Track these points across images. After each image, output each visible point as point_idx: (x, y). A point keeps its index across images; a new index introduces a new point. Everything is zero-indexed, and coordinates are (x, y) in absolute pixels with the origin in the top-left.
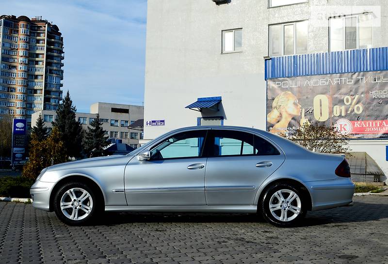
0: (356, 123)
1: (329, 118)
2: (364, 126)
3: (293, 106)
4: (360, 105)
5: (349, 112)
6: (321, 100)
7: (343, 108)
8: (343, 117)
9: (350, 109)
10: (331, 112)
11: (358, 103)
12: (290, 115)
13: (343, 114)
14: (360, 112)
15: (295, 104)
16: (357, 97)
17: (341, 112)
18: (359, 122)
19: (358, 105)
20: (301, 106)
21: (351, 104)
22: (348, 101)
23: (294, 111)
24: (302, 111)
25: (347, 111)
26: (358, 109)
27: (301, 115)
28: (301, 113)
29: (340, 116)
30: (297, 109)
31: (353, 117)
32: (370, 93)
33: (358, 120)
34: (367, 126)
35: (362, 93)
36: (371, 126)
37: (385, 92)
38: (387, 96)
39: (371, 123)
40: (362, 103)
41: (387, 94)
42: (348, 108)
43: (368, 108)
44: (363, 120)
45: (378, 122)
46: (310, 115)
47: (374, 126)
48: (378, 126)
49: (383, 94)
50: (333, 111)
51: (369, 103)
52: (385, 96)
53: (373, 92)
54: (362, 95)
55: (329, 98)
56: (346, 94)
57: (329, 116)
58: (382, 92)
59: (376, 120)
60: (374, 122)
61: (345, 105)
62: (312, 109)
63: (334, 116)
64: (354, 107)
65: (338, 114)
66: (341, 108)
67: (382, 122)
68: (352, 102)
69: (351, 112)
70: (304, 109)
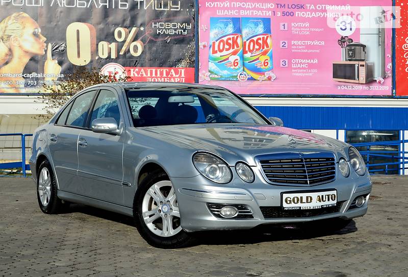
0: (132, 70)
1: (91, 62)
2: (145, 75)
3: (32, 39)
4: (138, 43)
5: (121, 53)
6: (78, 31)
7: (113, 46)
8: (116, 61)
9: (124, 48)
10: (95, 51)
11: (135, 39)
12: (26, 52)
13: (113, 56)
14: (139, 53)
15: (35, 35)
16: (134, 29)
17: (110, 53)
18: (137, 70)
19: (135, 43)
20: (45, 39)
21: (124, 41)
22: (120, 34)
23: (35, 47)
24: (47, 47)
25: (118, 50)
26: (136, 48)
27: (46, 53)
28: (46, 51)
29: (109, 59)
30: (40, 43)
31: (127, 61)
32: (153, 25)
33: (135, 66)
34: (149, 75)
35: (141, 25)
36: (154, 75)
37: (175, 26)
38: (177, 32)
39: (154, 70)
40: (142, 40)
41: (177, 29)
42: (120, 46)
43: (150, 48)
44: (142, 66)
45: (165, 70)
46: (60, 55)
47: (158, 75)
48: (165, 75)
49: (171, 29)
50: (97, 50)
51: (151, 41)
52: (174, 32)
53: (158, 25)
54: (142, 29)
55: (91, 29)
56: (117, 25)
57: (92, 57)
58: (171, 25)
59: (162, 66)
60: (158, 70)
61: (116, 41)
62: (63, 45)
63: (100, 58)
64: (129, 46)
65: (106, 56)
66: (110, 46)
67: (170, 71)
68: (126, 38)
69: (125, 54)
70: (50, 44)
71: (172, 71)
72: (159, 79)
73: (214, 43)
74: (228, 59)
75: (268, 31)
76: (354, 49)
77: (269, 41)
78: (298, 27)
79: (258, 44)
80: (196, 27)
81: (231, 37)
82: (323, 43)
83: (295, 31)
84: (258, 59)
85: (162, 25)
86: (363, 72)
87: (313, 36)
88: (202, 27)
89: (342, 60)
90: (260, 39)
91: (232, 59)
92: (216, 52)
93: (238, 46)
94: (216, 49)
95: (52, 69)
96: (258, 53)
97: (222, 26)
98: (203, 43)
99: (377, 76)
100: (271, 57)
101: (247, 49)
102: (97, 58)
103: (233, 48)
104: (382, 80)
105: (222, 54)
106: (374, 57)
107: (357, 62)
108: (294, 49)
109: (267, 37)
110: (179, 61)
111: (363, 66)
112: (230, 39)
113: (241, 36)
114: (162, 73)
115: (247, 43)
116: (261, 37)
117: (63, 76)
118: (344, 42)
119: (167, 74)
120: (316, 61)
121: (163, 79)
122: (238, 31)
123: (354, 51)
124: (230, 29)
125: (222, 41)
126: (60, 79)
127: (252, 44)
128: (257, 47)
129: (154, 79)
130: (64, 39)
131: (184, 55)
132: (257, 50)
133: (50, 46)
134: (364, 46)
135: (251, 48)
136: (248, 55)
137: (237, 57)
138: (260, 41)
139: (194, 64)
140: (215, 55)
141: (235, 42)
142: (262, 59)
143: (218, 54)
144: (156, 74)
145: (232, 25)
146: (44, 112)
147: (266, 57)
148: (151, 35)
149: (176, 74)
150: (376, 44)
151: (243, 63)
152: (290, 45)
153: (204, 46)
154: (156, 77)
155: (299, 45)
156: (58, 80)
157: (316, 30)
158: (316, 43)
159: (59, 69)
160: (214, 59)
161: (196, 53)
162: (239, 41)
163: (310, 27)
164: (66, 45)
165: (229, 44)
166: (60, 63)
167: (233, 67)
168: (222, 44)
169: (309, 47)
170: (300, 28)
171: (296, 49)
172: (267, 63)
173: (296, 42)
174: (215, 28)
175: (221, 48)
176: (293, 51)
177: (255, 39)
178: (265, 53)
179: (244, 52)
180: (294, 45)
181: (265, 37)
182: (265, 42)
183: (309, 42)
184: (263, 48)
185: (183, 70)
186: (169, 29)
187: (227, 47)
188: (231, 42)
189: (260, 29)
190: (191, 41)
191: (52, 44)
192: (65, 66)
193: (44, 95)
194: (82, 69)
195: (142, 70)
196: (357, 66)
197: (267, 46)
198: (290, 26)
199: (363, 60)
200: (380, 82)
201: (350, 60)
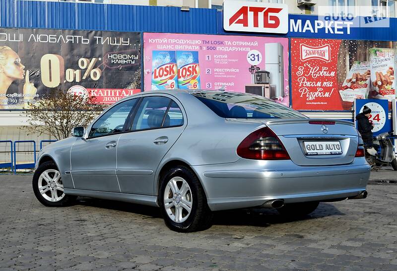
0: (92, 91)
1: (60, 84)
2: (102, 95)
3: (13, 67)
4: (97, 70)
5: (84, 78)
6: (50, 61)
7: (78, 72)
8: (80, 84)
9: (86, 74)
10: (63, 77)
11: (95, 67)
12: (9, 77)
13: (78, 80)
14: (98, 78)
15: (16, 63)
16: (94, 59)
17: (75, 78)
18: (96, 91)
19: (94, 70)
20: (24, 67)
21: (86, 69)
22: (83, 63)
23: (16, 73)
24: (25, 73)
25: (82, 76)
26: (95, 74)
27: (25, 78)
28: (25, 76)
29: (74, 83)
30: (20, 70)
31: (88, 83)
32: (109, 56)
33: (95, 88)
34: (105, 95)
35: (100, 56)
36: (109, 95)
37: (125, 57)
38: (127, 62)
39: (109, 91)
40: (100, 68)
41: (127, 59)
42: (83, 72)
43: (106, 74)
44: (100, 88)
45: (118, 91)
46: (36, 80)
47: (113, 95)
48: (118, 95)
49: (122, 59)
50: (65, 76)
51: (107, 69)
52: (125, 62)
53: (112, 56)
54: (100, 59)
55: (60, 60)
56: (80, 56)
57: (61, 81)
58: (122, 56)
59: (115, 88)
60: (113, 91)
61: (80, 69)
62: (38, 72)
63: (67, 82)
64: (90, 72)
65: (71, 80)
66: (75, 72)
67: (122, 91)
68: (88, 66)
69: (87, 78)
70: (28, 71)
71: (124, 91)
72: (114, 98)
73: (155, 70)
74: (166, 82)
75: (196, 61)
76: (261, 75)
77: (197, 69)
78: (219, 58)
79: (189, 71)
80: (141, 58)
81: (169, 65)
82: (238, 70)
83: (217, 61)
84: (189, 82)
85: (115, 56)
86: (267, 92)
87: (230, 65)
88: (146, 58)
89: (252, 83)
90: (190, 67)
91: (170, 82)
92: (157, 77)
93: (174, 73)
94: (157, 75)
95: (30, 90)
96: (189, 77)
97: (162, 57)
98: (147, 71)
99: (278, 95)
100: (199, 81)
101: (181, 75)
102: (65, 82)
103: (170, 74)
104: (282, 98)
105: (161, 78)
106: (276, 81)
107: (263, 85)
108: (216, 75)
109: (196, 66)
110: (129, 84)
111: (268, 87)
112: (167, 67)
113: (176, 65)
114: (115, 93)
115: (181, 70)
116: (192, 65)
117: (38, 95)
118: (253, 70)
119: (120, 94)
120: (233, 84)
121: (116, 98)
122: (174, 61)
123: (261, 76)
124: (168, 59)
125: (162, 69)
126: (35, 98)
127: (184, 71)
128: (188, 73)
129: (110, 98)
130: (39, 67)
131: (132, 79)
132: (188, 75)
133: (28, 72)
134: (268, 73)
135: (184, 74)
136: (181, 79)
137: (173, 81)
138: (190, 69)
139: (140, 86)
140: (156, 79)
141: (171, 69)
142: (193, 82)
143: (159, 79)
144: (111, 94)
145: (169, 57)
146: (28, 124)
147: (196, 81)
148: (107, 64)
149: (127, 93)
150: (277, 71)
151: (178, 85)
152: (213, 72)
153: (148, 73)
154: (112, 97)
155: (220, 72)
156: (34, 99)
157: (233, 60)
158: (233, 70)
159: (35, 90)
160: (155, 83)
161: (142, 78)
162: (175, 69)
163: (228, 58)
164: (40, 71)
165: (167, 71)
166: (36, 86)
167: (170, 88)
168: (161, 71)
169: (227, 73)
170: (221, 59)
171: (218, 75)
172: (196, 85)
173: (217, 70)
174: (157, 59)
175: (161, 74)
176: (215, 76)
177: (187, 67)
178: (194, 78)
179: (179, 77)
180: (216, 72)
181: (195, 65)
182: (194, 69)
183: (228, 70)
184: (193, 74)
185: (132, 91)
186: (120, 59)
187: (165, 73)
188: (168, 69)
189: (191, 60)
190: (138, 68)
191: (29, 71)
192: (40, 88)
193: (27, 110)
194: (53, 90)
195: (100, 91)
196: (263, 87)
197: (196, 73)
198: (213, 58)
199: (268, 83)
200: (280, 100)
201: (258, 83)
